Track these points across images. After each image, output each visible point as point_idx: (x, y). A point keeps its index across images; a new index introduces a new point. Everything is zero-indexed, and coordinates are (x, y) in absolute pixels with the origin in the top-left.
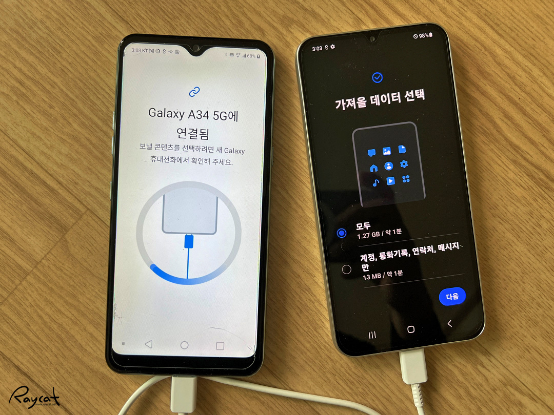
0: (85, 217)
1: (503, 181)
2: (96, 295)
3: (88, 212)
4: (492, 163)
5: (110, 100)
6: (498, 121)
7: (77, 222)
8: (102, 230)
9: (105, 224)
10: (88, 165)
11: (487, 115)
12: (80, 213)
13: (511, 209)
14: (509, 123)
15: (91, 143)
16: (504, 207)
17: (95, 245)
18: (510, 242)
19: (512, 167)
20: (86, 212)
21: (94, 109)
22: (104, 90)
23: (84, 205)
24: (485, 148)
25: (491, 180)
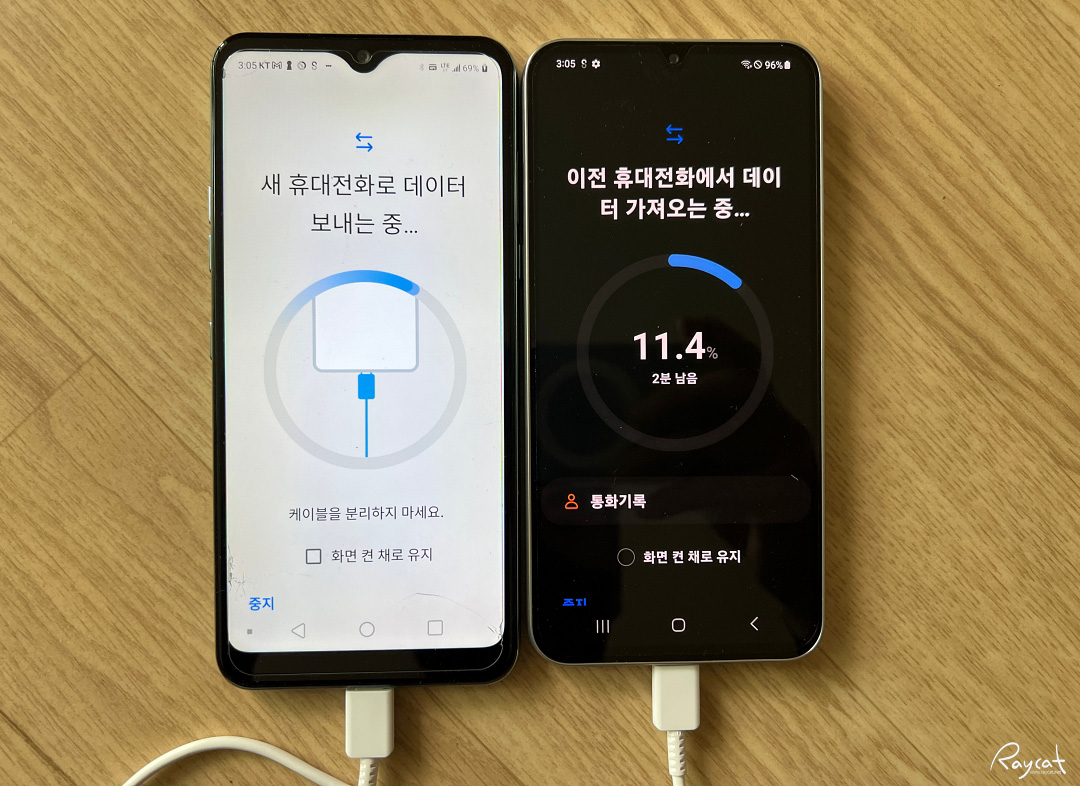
0: (86, 369)
1: (901, 354)
2: (99, 522)
3: (94, 360)
4: (882, 318)
5: (151, 145)
6: (900, 238)
7: (70, 377)
8: (120, 396)
9: (127, 385)
10: (100, 269)
11: (880, 226)
12: (78, 361)
13: (913, 409)
14: (921, 243)
15: (108, 225)
16: (901, 405)
17: (103, 425)
18: (908, 473)
19: (921, 329)
20: (90, 359)
21: (119, 160)
22: (140, 124)
23: (86, 345)
24: (872, 288)
25: (879, 350)
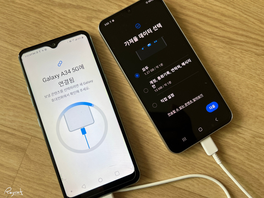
0: (32, 140)
1: (212, 49)
2: (51, 175)
3: (33, 137)
4: (203, 43)
5: (24, 83)
6: (198, 24)
7: (29, 144)
8: (42, 143)
9: (43, 139)
10: (25, 116)
11: (192, 24)
12: (29, 139)
13: (221, 59)
14: (203, 23)
15: (22, 105)
16: (217, 60)
17: (41, 151)
18: (227, 73)
19: (213, 41)
21: (18, 90)
22: (19, 80)
23: (29, 135)
24: (198, 38)
25: (206, 50)
